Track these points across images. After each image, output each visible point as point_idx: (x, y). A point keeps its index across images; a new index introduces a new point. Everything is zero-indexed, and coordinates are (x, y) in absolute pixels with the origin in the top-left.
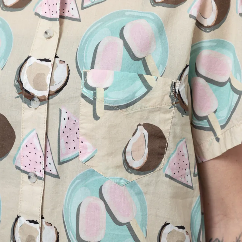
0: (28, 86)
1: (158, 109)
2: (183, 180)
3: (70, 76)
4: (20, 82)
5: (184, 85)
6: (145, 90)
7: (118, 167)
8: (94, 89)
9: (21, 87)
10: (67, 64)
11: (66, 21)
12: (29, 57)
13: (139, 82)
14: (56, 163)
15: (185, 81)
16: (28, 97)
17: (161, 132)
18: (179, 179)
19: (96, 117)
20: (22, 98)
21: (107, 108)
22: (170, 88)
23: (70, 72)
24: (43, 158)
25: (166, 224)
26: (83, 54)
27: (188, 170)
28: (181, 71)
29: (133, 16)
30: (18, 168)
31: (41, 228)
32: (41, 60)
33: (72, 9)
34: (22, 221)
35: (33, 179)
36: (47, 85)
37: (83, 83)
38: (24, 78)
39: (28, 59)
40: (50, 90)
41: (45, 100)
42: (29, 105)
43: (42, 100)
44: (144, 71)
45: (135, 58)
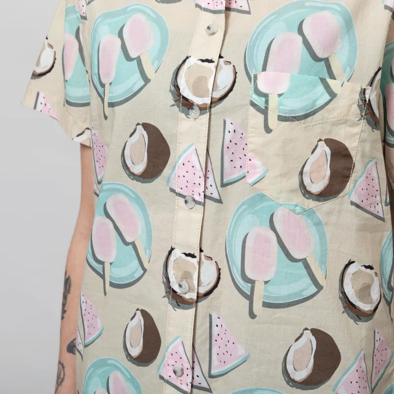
0: (186, 92)
1: (344, 122)
2: (372, 210)
3: (237, 80)
4: (177, 87)
5: (375, 93)
6: (327, 97)
7: (293, 191)
8: (266, 96)
9: (178, 93)
10: (234, 66)
11: (233, 14)
12: (187, 58)
13: (321, 88)
14: (219, 184)
15: (376, 88)
16: (186, 105)
17: (346, 149)
18: (368, 208)
19: (268, 130)
20: (178, 106)
21: (282, 119)
22: (358, 96)
23: (237, 75)
24: (203, 179)
25: (351, 263)
26: (253, 53)
27: (378, 198)
28: (372, 75)
29: (315, 7)
30: (172, 190)
31: (199, 263)
32: (203, 61)
34: (177, 254)
35: (191, 204)
36: (209, 90)
37: (253, 88)
38: (182, 82)
39: (187, 60)
40: (213, 96)
41: (206, 109)
42: (187, 114)
43: (203, 109)
44: (327, 75)
45: (316, 58)
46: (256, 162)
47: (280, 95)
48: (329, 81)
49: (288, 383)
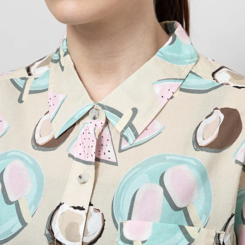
0: (59, 236)
3: (105, 227)
4: (51, 231)
5: (229, 236)
6: (186, 242)
8: (131, 243)
9: (52, 237)
10: (102, 214)
11: (102, 165)
12: (61, 204)
13: (180, 234)
15: (230, 232)
22: (214, 240)
23: (105, 222)
26: (120, 203)
28: (226, 221)
29: (174, 161)
32: (75, 208)
33: (109, 151)
36: (80, 236)
37: (119, 235)
38: (56, 227)
39: (61, 207)
40: (84, 241)
44: (186, 222)
45: (175, 208)
47: (143, 242)
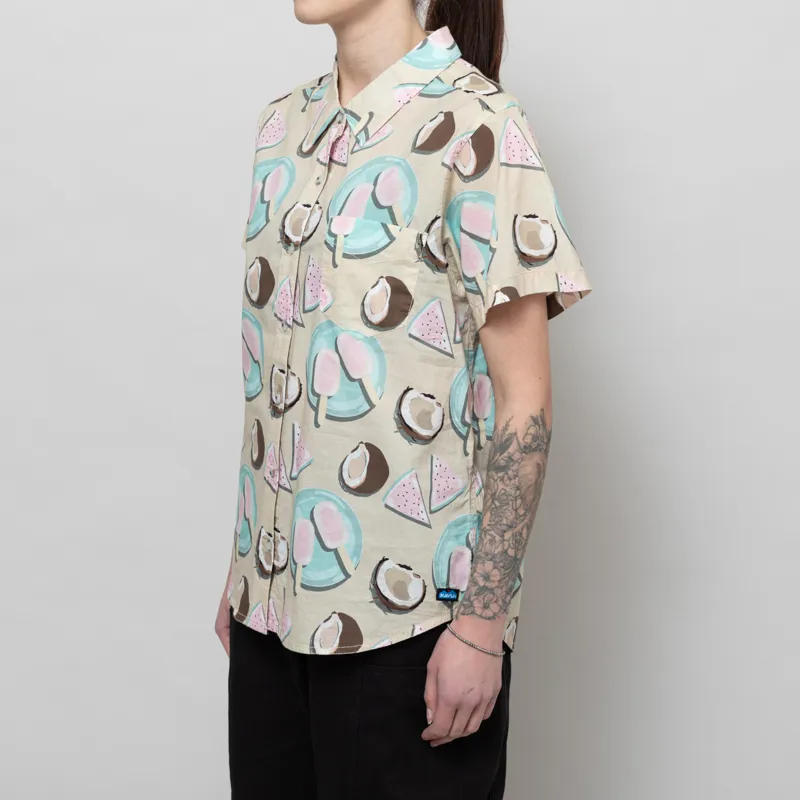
1: (403, 262)
3: (320, 222)
4: (284, 227)
5: (434, 239)
6: (387, 240)
7: (356, 319)
8: (336, 236)
9: (283, 232)
10: (322, 211)
11: (333, 166)
12: (297, 203)
14: (302, 311)
15: (435, 234)
17: (405, 287)
19: (335, 265)
20: (282, 243)
21: (345, 256)
22: (415, 240)
23: (322, 217)
24: (292, 305)
25: (409, 389)
26: (336, 201)
28: (429, 223)
30: (275, 315)
31: (287, 378)
32: (305, 206)
36: (302, 231)
37: (328, 230)
38: (287, 223)
39: (295, 206)
40: (304, 235)
41: (298, 246)
45: (379, 206)
46: (327, 293)
47: (345, 236)
48: (391, 226)
49: (343, 487)
